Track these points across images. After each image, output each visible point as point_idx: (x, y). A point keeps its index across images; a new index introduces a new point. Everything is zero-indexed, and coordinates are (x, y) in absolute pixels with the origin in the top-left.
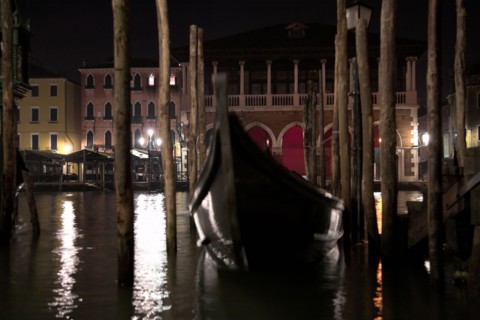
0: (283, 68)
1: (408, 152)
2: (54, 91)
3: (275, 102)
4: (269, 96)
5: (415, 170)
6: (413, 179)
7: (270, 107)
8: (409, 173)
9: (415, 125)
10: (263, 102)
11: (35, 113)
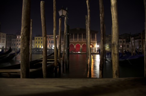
0: (76, 35)
1: (95, 48)
2: (42, 39)
3: (75, 40)
4: (74, 39)
5: (96, 51)
6: (96, 52)
7: (74, 41)
8: (95, 51)
9: (96, 44)
10: (73, 40)
11: (39, 42)
